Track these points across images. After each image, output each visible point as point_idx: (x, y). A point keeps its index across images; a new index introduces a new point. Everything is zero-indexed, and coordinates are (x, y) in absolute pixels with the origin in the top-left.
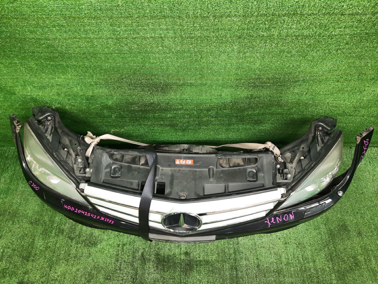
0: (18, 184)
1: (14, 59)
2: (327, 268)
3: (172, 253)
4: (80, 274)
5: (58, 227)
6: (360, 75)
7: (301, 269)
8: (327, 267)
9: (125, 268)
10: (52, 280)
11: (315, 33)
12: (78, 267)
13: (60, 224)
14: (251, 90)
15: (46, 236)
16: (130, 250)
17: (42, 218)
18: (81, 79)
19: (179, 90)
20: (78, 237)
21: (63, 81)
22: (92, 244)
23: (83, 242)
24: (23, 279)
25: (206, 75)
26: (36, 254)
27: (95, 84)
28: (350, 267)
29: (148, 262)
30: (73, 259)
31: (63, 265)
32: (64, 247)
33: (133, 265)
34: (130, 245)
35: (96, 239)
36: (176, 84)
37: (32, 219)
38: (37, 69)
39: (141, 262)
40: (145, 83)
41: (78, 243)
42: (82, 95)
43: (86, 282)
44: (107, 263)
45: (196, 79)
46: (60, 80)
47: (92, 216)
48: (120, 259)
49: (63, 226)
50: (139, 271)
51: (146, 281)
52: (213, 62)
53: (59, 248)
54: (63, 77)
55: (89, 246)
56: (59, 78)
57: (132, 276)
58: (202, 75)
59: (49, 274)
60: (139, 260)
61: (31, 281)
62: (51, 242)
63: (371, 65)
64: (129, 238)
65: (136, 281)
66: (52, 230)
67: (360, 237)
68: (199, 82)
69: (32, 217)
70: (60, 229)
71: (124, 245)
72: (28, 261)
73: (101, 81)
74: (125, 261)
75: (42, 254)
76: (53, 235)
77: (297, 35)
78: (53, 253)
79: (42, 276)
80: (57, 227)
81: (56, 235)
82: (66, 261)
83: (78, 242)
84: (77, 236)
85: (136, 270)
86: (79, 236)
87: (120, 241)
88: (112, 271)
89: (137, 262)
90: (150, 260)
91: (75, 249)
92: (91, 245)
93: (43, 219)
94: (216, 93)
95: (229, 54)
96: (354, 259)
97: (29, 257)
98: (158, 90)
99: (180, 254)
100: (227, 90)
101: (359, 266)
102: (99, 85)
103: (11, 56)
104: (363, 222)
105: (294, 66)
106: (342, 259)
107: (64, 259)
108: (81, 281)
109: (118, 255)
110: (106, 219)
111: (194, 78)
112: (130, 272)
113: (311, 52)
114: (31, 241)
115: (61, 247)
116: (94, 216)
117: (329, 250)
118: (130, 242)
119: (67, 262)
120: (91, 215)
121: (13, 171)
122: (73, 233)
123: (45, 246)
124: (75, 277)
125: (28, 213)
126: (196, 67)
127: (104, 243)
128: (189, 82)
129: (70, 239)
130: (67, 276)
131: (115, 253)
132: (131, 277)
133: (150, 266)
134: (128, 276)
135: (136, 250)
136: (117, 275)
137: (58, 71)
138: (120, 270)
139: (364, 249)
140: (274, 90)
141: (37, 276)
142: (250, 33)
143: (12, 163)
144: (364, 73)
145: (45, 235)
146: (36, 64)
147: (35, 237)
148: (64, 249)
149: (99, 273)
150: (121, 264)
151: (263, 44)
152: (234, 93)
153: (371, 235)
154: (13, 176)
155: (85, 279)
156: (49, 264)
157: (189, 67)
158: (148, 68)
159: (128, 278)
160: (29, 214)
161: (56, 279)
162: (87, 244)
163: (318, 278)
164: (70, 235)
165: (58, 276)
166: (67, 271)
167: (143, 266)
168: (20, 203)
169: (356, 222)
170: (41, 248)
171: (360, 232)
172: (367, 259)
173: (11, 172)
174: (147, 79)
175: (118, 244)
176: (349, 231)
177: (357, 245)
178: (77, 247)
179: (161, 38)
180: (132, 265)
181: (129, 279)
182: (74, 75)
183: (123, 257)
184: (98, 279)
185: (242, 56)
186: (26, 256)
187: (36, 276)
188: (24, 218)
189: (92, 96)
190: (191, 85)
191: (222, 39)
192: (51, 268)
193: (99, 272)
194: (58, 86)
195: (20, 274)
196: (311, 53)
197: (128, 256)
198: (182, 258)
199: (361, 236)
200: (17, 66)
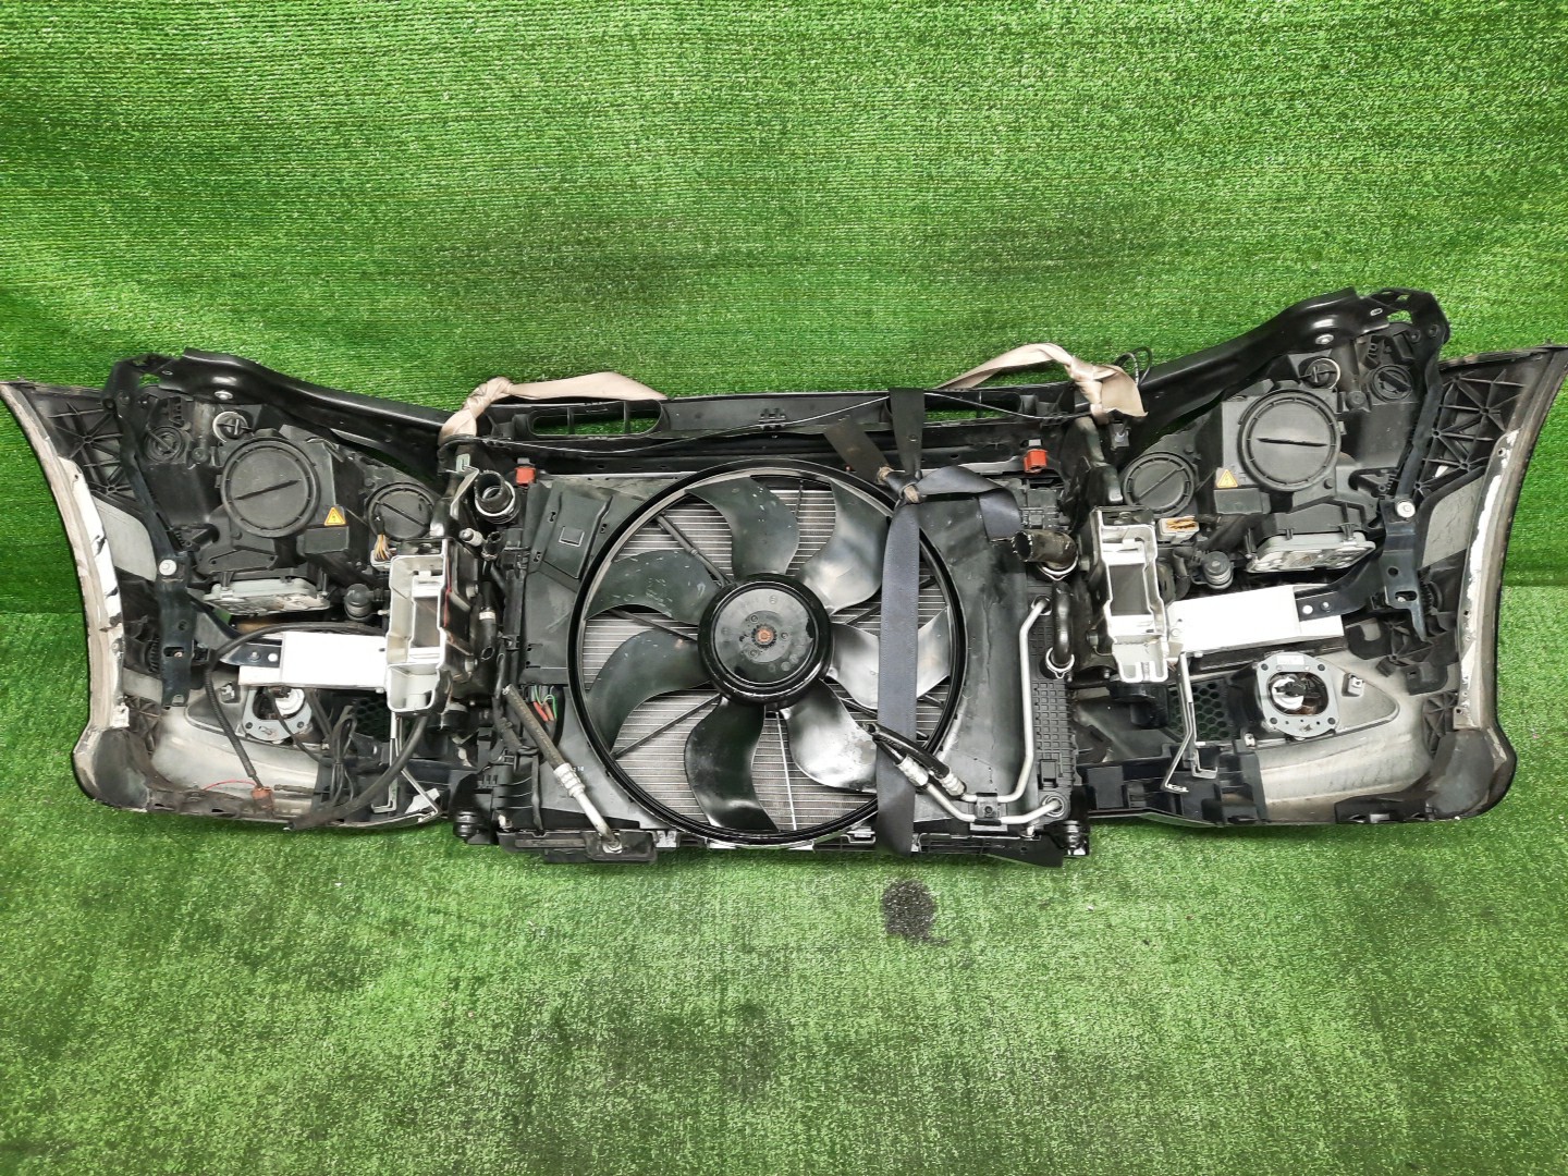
0: (42, 753)
1: (71, 164)
2: (1360, 1057)
3: (688, 1008)
4: (280, 1107)
5: (197, 916)
6: (1399, 225)
7: (1249, 1065)
8: (1363, 1052)
9: (482, 1075)
10: (157, 1133)
11: (1199, 17)
12: (274, 1075)
13: (206, 905)
14: (986, 289)
15: (144, 954)
16: (506, 999)
17: (132, 884)
18: (326, 249)
19: (705, 288)
20: (280, 954)
21: (258, 260)
22: (342, 981)
23: (301, 970)
24: (28, 1133)
25: (807, 217)
26: (92, 1027)
27: (381, 273)
28: (1459, 1049)
29: (579, 1049)
30: (255, 1045)
31: (210, 1069)
32: (218, 995)
33: (516, 1061)
34: (504, 980)
35: (357, 961)
36: (692, 258)
37: (89, 887)
38: (158, 209)
39: (553, 1051)
40: (575, 259)
41: (278, 977)
42: (328, 323)
43: (308, 1138)
44: (401, 1057)
45: (767, 237)
46: (245, 254)
48: (460, 1039)
49: (220, 914)
50: (540, 1088)
51: (572, 1128)
52: (829, 155)
53: (198, 1000)
54: (255, 241)
55: (326, 989)
56: (240, 245)
57: (508, 1108)
58: (790, 214)
59: (142, 1107)
60: (539, 1040)
61: (63, 1141)
62: (165, 975)
63: (1436, 177)
64: (502, 952)
65: (525, 1127)
66: (171, 931)
67: (1491, 927)
68: (782, 247)
69: (89, 877)
70: (206, 922)
71: (480, 981)
72: (54, 1056)
73: (403, 260)
74: (479, 1048)
75: (121, 1026)
76: (174, 947)
77: (1132, 24)
78: (171, 1020)
79: (112, 1115)
80: (191, 915)
81: (188, 947)
82: (221, 1051)
83: (278, 974)
84: (278, 948)
85: (527, 1082)
86: (287, 950)
87: (461, 967)
88: (422, 1090)
89: (534, 1048)
90: (589, 1039)
91: (266, 1001)
92: (336, 983)
93: (137, 887)
94: (851, 306)
95: (886, 116)
96: (1474, 1016)
97: (61, 1040)
98: (626, 292)
99: (722, 1012)
100: (893, 288)
101: (1501, 1046)
102: (396, 276)
103: (59, 148)
104: (1501, 869)
105: (1136, 171)
106: (1424, 1016)
107: (217, 1045)
108: (285, 1133)
109: (452, 1021)
111: (760, 229)
112: (502, 1091)
113: (1194, 105)
114: (77, 972)
115: (206, 995)
117: (1364, 982)
118: (505, 971)
119: (229, 1055)
121: (24, 703)
122: (262, 940)
123: (136, 995)
124: (258, 1117)
125: (72, 866)
126: (764, 179)
127: (393, 976)
128: (744, 248)
129: (246, 964)
130: (225, 1114)
131: (438, 1015)
132: (507, 1112)
133: (590, 1064)
134: (491, 1109)
135: (530, 1000)
136: (443, 1104)
137: (238, 217)
138: (456, 1083)
139: (1515, 977)
140: (1074, 289)
141: (91, 1120)
142: (957, 17)
143: (25, 672)
144: (1412, 217)
145: (138, 947)
146: (153, 182)
147: (95, 955)
148: (219, 1003)
149: (366, 1100)
150: (463, 1061)
151: (1011, 67)
152: (920, 304)
153: (1540, 920)
154: (26, 722)
155: (303, 1125)
156: (148, 1068)
157: (740, 177)
158: (581, 187)
159: (490, 1116)
160: (78, 868)
161: (174, 1130)
162: (320, 983)
163: (1324, 1098)
164: (246, 947)
165: (183, 1116)
166: (223, 1092)
167: (560, 1063)
168: (44, 828)
169: (1469, 871)
170: (118, 1002)
171: (1489, 908)
172: (1532, 1015)
173: (19, 707)
174: (579, 243)
175: (454, 975)
176: (1443, 905)
177: (1482, 959)
178: (274, 997)
179: (631, 39)
180: (511, 1063)
181: (494, 1119)
182: (300, 234)
183: (471, 1029)
184: (358, 1123)
185: (935, 124)
186: (50, 1036)
187: (85, 1120)
188: (56, 885)
189: (369, 325)
190: (751, 261)
191: (855, 48)
192: (155, 1082)
193: (365, 1093)
194: (239, 281)
195: (16, 1112)
196: (1196, 111)
197: (495, 1027)
198: (729, 1030)
199: (1496, 923)
200: (84, 193)
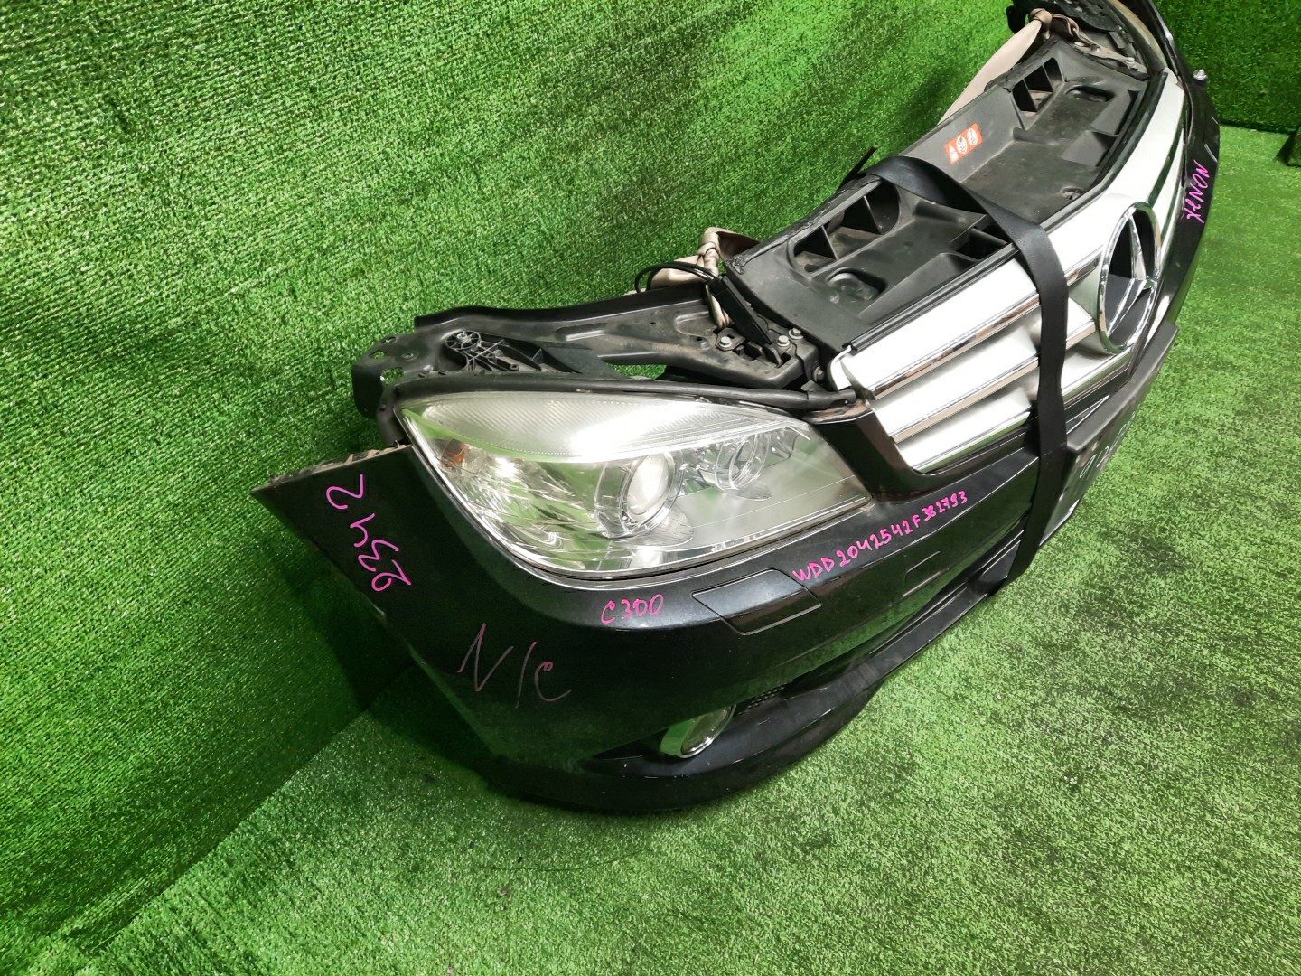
9: (1064, 713)
16: (1000, 669)
33: (1064, 686)
35: (884, 757)
41: (855, 827)
47: (896, 530)
50: (1100, 680)
83: (853, 825)
85: (1089, 686)
90: (1073, 634)
110: (938, 504)
112: (1088, 705)
116: (903, 529)
120: (889, 532)
127: (919, 737)
183: (1013, 704)
